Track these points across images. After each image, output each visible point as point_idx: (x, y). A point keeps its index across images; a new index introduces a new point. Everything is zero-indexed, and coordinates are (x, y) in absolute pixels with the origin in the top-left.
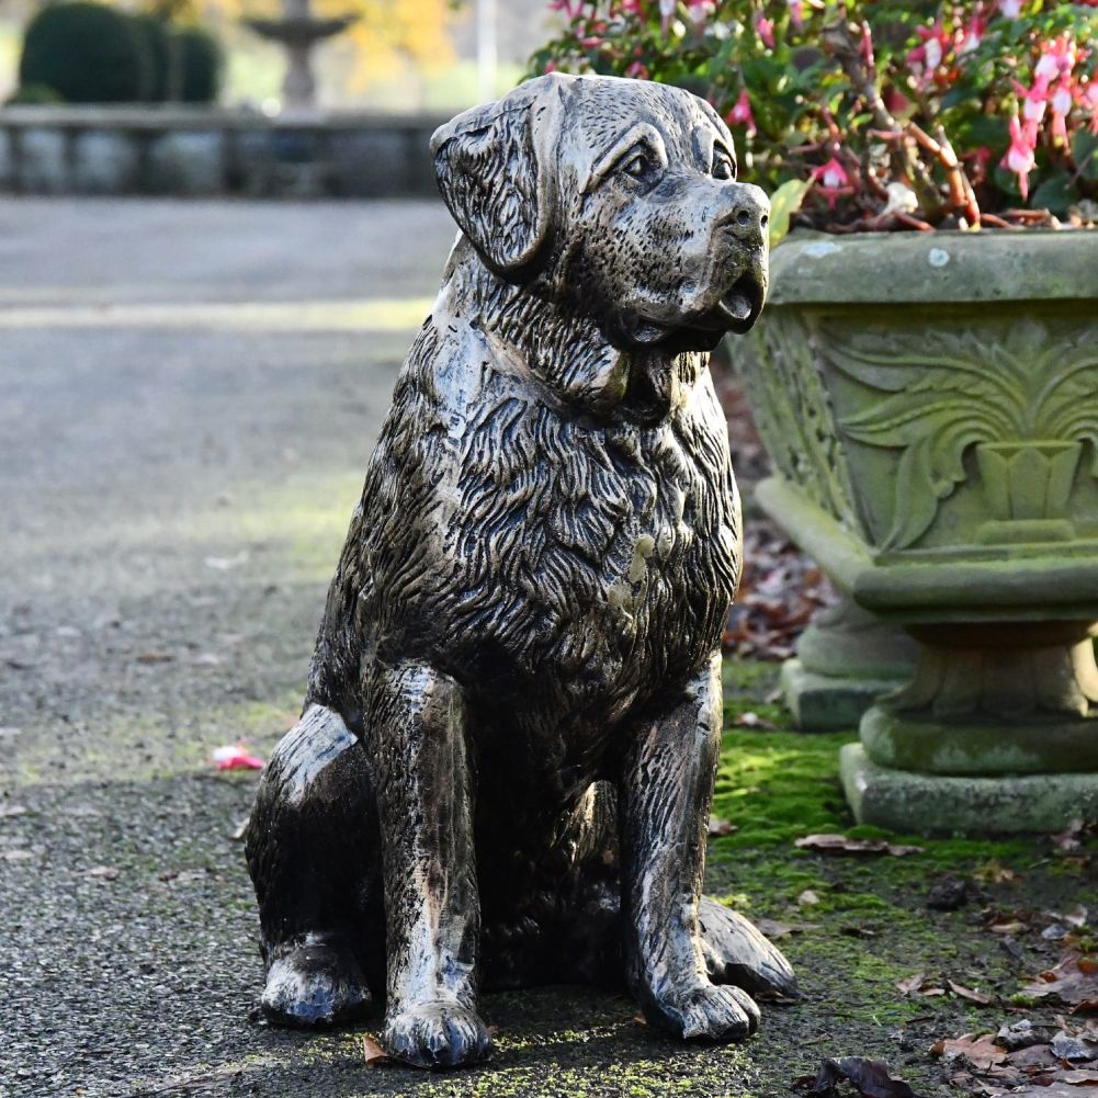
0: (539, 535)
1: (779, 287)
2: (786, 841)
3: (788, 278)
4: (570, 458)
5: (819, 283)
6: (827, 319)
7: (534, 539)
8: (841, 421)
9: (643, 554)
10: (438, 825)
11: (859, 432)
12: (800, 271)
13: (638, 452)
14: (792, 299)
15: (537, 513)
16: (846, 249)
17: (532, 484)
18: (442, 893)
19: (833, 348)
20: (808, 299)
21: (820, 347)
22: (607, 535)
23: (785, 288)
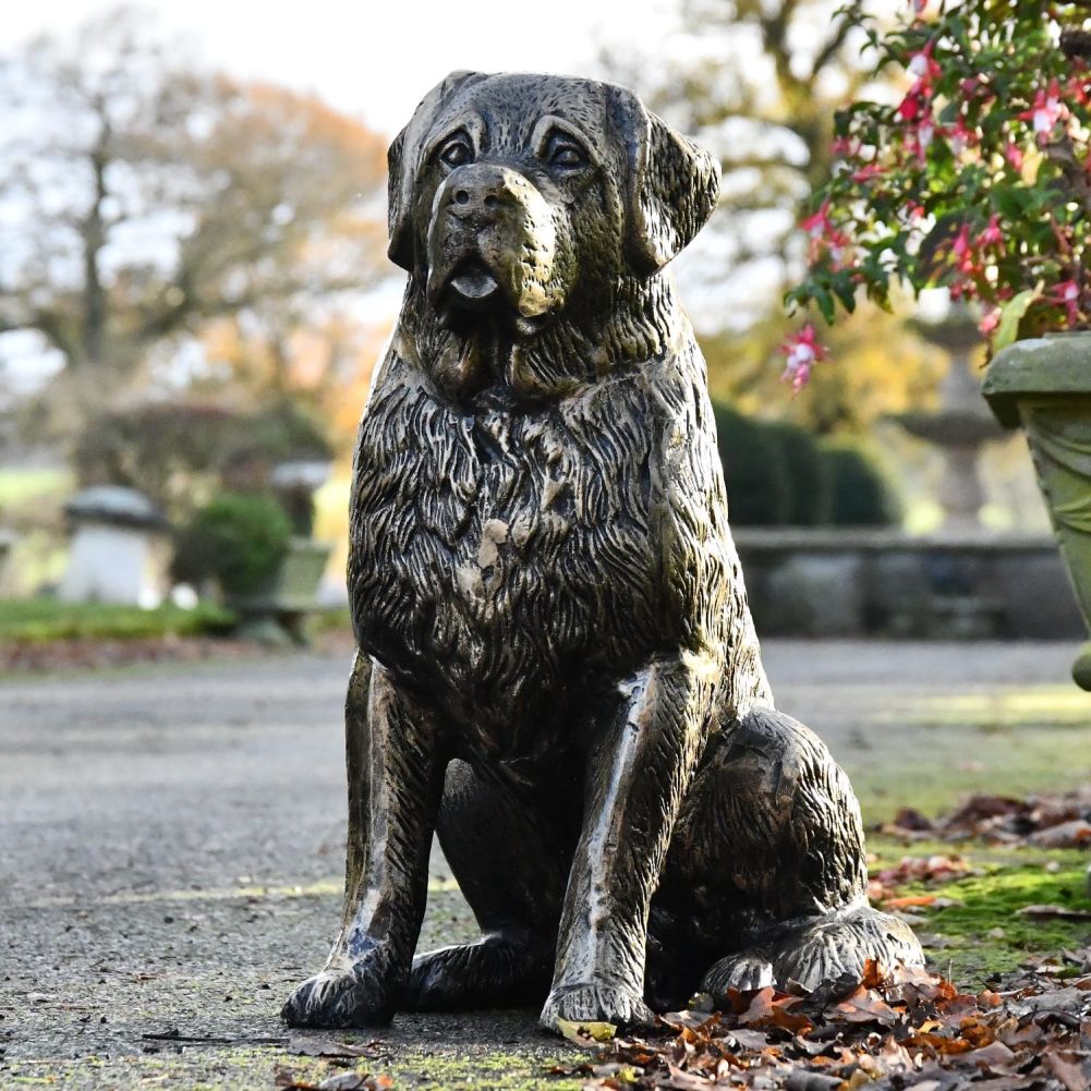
0: (408, 519)
1: (991, 378)
2: (1010, 911)
3: (1000, 370)
4: (437, 443)
5: (1028, 374)
6: (1040, 410)
7: (403, 520)
8: (1058, 509)
9: (493, 540)
10: (361, 801)
11: (1075, 519)
12: (1012, 363)
13: (502, 439)
14: (1003, 388)
15: (406, 497)
16: (1055, 344)
17: (401, 467)
18: (362, 866)
19: (1048, 438)
20: (1017, 388)
21: (1035, 437)
22: (456, 518)
23: (996, 379)
